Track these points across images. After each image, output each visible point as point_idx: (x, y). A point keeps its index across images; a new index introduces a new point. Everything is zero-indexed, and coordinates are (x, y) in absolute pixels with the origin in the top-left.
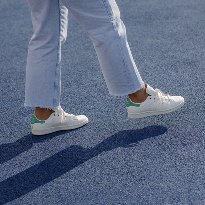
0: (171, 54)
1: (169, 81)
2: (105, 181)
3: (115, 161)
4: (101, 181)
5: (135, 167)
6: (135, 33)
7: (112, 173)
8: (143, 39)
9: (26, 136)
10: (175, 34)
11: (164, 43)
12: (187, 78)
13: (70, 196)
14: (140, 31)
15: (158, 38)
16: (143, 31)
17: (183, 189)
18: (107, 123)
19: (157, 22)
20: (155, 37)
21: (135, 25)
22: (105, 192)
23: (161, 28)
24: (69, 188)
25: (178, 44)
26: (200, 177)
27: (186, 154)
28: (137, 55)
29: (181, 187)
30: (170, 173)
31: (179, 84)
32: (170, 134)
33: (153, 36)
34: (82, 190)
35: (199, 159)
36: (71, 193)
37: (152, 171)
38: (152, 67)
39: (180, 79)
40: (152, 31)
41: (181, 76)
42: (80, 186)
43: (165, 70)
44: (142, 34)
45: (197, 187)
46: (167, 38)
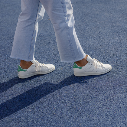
0: (118, 24)
1: (113, 43)
2: (59, 113)
3: (68, 98)
4: (56, 113)
5: (80, 104)
6: (98, 9)
7: (64, 108)
8: (102, 13)
9: (15, 78)
10: (123, 11)
11: (115, 17)
12: (125, 41)
13: (33, 122)
14: (101, 8)
15: (112, 13)
16: (103, 7)
17: (108, 122)
18: (68, 71)
19: (112, 2)
20: (110, 12)
21: (99, 4)
22: (57, 121)
23: (114, 6)
24: (34, 117)
25: (124, 17)
26: (121, 113)
27: (114, 96)
28: (96, 24)
29: (107, 120)
30: (102, 110)
31: (119, 45)
32: (107, 81)
33: (108, 11)
34: (42, 119)
35: (122, 100)
36: (34, 120)
37: (90, 107)
38: (104, 33)
39: (120, 42)
40: (108, 8)
41: (122, 39)
42: (41, 116)
43: (112, 35)
44: (102, 10)
45: (118, 121)
46: (117, 13)
